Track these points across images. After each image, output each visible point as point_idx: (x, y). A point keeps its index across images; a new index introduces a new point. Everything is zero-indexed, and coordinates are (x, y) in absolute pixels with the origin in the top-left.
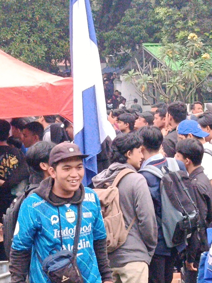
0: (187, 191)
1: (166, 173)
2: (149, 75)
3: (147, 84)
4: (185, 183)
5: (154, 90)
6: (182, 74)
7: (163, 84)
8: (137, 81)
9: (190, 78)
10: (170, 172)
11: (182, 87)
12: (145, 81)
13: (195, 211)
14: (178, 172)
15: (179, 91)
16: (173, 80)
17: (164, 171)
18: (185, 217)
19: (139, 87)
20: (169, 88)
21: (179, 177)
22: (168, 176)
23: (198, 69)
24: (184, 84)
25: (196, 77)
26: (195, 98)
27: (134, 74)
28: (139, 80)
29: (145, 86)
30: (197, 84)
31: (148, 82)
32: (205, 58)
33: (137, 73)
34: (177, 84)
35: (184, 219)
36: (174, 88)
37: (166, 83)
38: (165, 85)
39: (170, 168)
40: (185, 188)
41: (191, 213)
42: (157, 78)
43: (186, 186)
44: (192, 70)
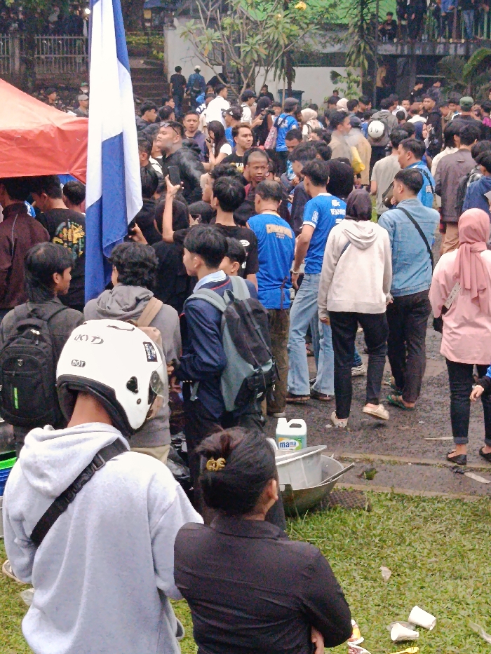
0: (259, 331)
1: (230, 303)
2: (216, 31)
3: (212, 43)
4: (257, 318)
5: (223, 54)
6: (265, 32)
7: (236, 45)
8: (198, 39)
9: (276, 39)
10: (237, 300)
11: (263, 52)
12: (210, 39)
13: (271, 361)
14: (248, 300)
15: (259, 56)
16: (250, 40)
17: (227, 298)
18: (256, 370)
19: (200, 48)
20: (245, 53)
21: (249, 309)
22: (232, 307)
23: (288, 26)
24: (266, 46)
25: (284, 36)
26: (283, 60)
27: (193, 27)
28: (201, 38)
29: (209, 47)
30: (286, 47)
31: (213, 41)
32: (300, 9)
33: (199, 26)
34: (257, 47)
35: (255, 374)
36: (252, 52)
37: (241, 44)
38: (239, 48)
39: (236, 295)
40: (257, 327)
41: (265, 364)
42: (227, 33)
43: (259, 323)
44: (280, 27)
